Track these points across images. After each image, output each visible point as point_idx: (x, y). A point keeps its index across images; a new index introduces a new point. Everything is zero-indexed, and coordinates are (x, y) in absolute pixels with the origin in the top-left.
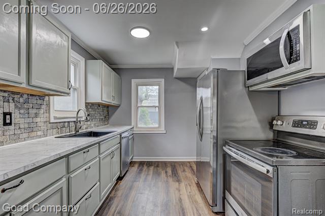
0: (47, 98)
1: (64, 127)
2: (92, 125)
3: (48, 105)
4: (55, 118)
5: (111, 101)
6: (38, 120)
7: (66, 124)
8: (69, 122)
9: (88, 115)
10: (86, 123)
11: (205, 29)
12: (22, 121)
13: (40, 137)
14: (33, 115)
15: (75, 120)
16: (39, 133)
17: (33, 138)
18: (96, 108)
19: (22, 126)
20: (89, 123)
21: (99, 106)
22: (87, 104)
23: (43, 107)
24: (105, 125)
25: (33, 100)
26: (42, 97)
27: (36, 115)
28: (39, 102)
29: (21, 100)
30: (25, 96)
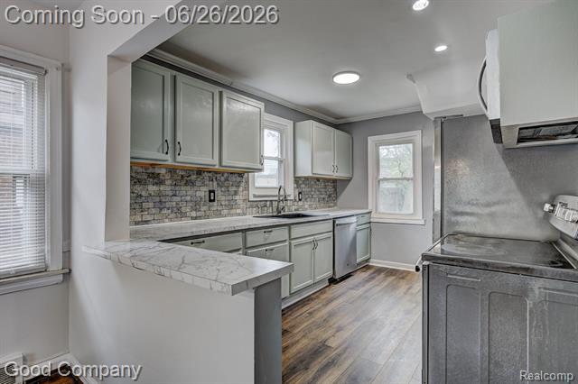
0: (246, 174)
1: (265, 206)
2: (306, 206)
3: (247, 182)
4: (255, 196)
5: (332, 173)
6: (237, 197)
7: (268, 203)
8: (271, 201)
9: (300, 193)
10: (296, 203)
11: (441, 48)
12: (223, 198)
13: (239, 215)
14: (233, 193)
15: (277, 199)
16: (238, 211)
17: (232, 215)
18: (312, 183)
19: (223, 203)
20: (301, 203)
21: (318, 180)
22: (297, 180)
23: (243, 184)
24: (329, 207)
25: (233, 178)
26: (241, 175)
27: (236, 193)
28: (239, 179)
29: (223, 179)
30: (226, 175)
